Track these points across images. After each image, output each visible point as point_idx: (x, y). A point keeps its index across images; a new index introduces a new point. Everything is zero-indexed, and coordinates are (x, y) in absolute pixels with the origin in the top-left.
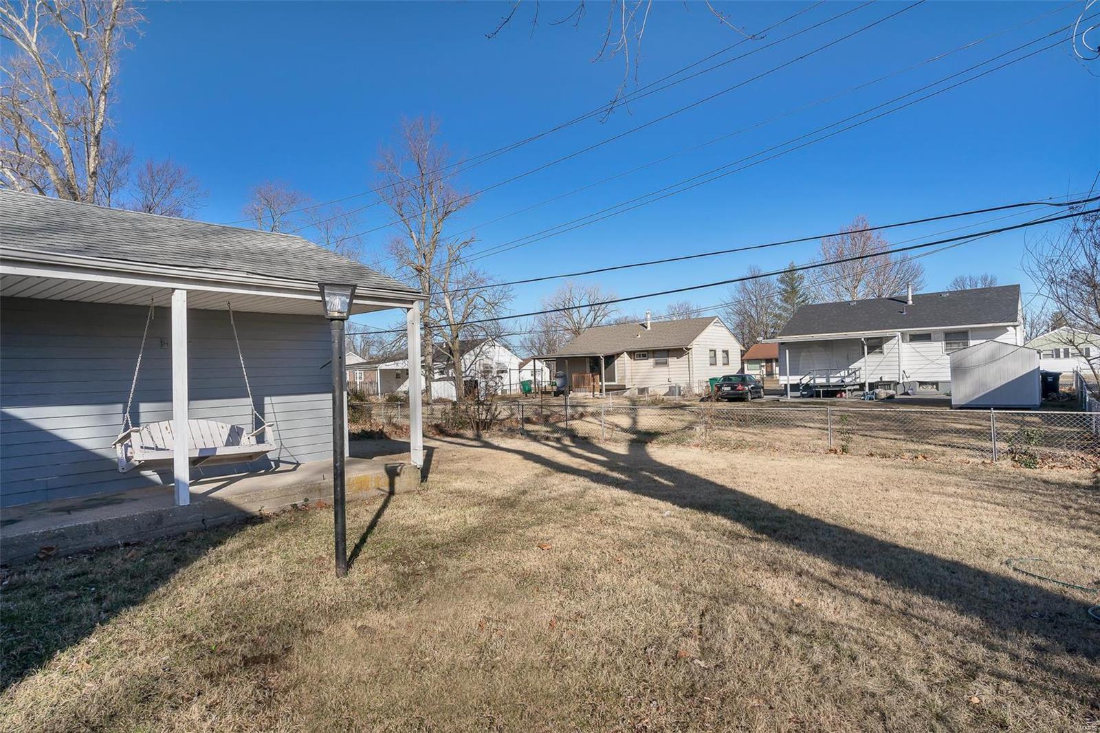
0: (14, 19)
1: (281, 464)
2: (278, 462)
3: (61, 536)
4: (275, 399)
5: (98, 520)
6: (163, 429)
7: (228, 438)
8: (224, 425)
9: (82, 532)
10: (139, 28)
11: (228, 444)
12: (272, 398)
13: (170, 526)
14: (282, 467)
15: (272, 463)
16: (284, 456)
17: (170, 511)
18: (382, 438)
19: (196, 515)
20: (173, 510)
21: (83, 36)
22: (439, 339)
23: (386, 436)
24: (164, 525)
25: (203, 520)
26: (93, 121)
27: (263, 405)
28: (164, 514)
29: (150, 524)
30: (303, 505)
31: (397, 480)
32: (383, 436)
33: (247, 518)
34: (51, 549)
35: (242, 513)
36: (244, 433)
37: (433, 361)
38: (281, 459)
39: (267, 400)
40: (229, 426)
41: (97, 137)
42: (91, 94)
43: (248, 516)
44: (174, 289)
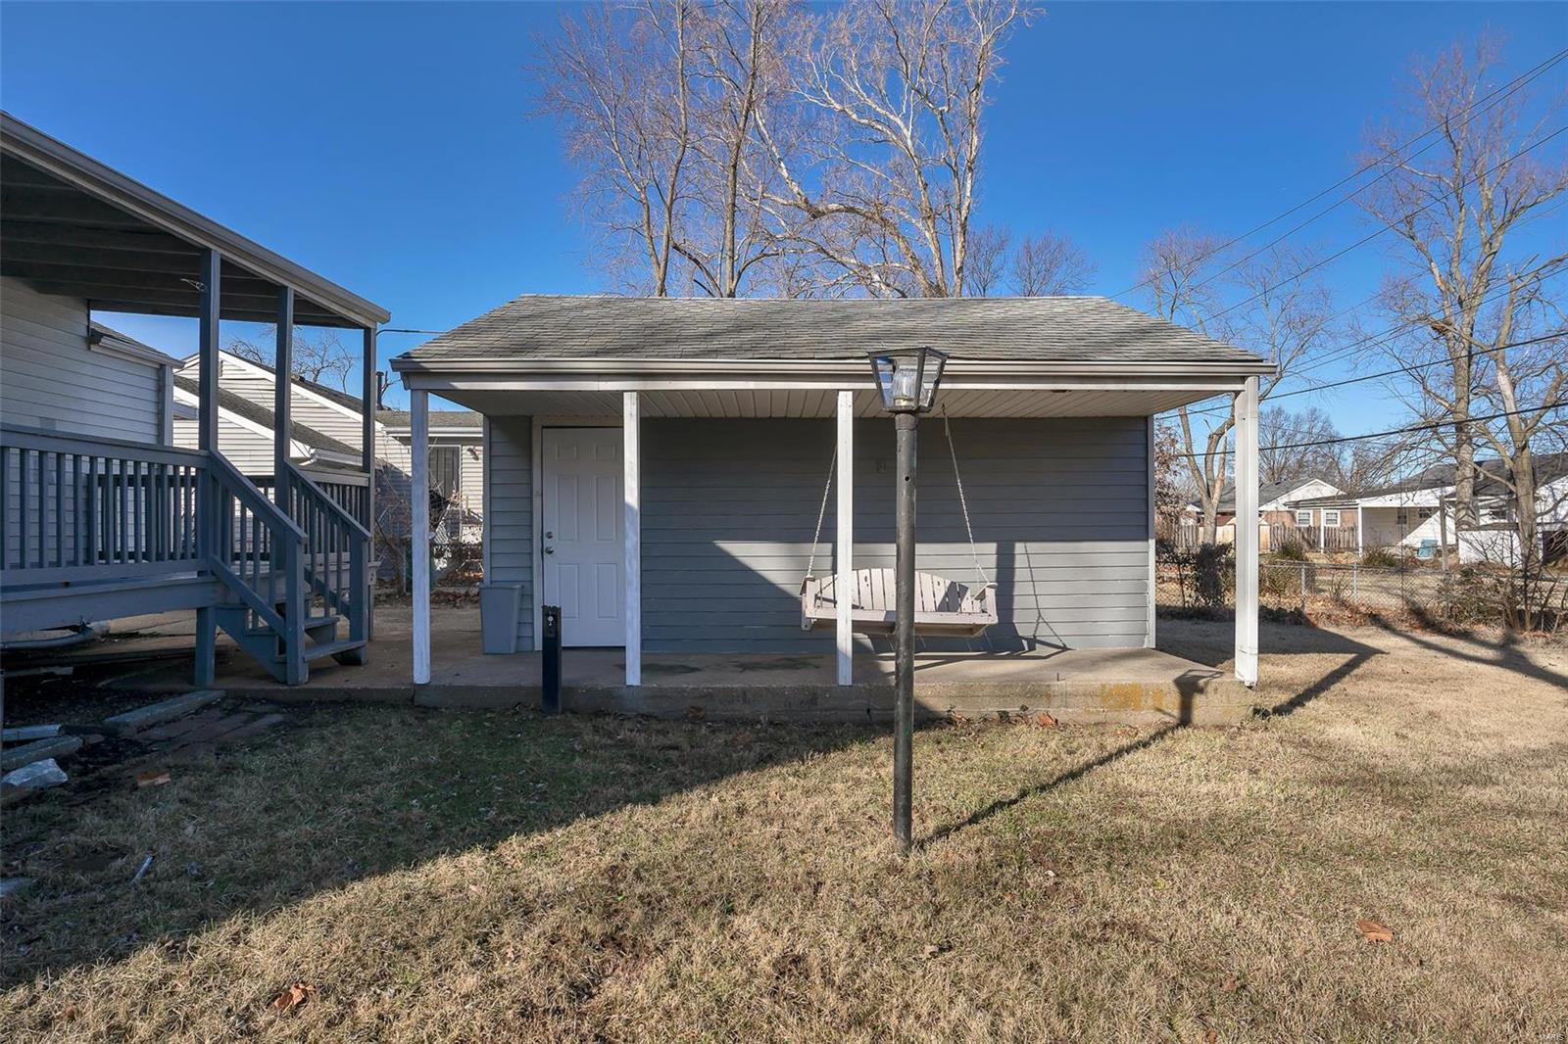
0: (891, 117)
1: (1037, 645)
2: (1033, 642)
3: (709, 696)
4: (1032, 547)
5: (747, 686)
6: (862, 579)
7: (944, 599)
8: (941, 580)
9: (729, 696)
10: (998, 75)
11: (941, 608)
12: (1028, 545)
13: (826, 710)
14: (1040, 650)
15: (1025, 642)
16: (1043, 633)
17: (827, 690)
18: (1301, 623)
19: (859, 701)
20: (831, 688)
21: (946, 109)
22: (1486, 454)
23: (1308, 620)
24: (819, 707)
25: (869, 711)
26: (959, 209)
27: (1013, 555)
28: (819, 692)
29: (802, 702)
30: (1018, 715)
31: (1198, 700)
32: (1303, 621)
33: (929, 719)
34: (699, 710)
35: (922, 711)
36: (968, 594)
37: (1475, 493)
38: (1038, 638)
39: (1019, 547)
40: (948, 583)
41: (964, 226)
42: (956, 173)
43: (931, 716)
44: (839, 390)
